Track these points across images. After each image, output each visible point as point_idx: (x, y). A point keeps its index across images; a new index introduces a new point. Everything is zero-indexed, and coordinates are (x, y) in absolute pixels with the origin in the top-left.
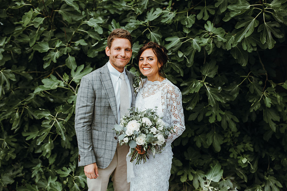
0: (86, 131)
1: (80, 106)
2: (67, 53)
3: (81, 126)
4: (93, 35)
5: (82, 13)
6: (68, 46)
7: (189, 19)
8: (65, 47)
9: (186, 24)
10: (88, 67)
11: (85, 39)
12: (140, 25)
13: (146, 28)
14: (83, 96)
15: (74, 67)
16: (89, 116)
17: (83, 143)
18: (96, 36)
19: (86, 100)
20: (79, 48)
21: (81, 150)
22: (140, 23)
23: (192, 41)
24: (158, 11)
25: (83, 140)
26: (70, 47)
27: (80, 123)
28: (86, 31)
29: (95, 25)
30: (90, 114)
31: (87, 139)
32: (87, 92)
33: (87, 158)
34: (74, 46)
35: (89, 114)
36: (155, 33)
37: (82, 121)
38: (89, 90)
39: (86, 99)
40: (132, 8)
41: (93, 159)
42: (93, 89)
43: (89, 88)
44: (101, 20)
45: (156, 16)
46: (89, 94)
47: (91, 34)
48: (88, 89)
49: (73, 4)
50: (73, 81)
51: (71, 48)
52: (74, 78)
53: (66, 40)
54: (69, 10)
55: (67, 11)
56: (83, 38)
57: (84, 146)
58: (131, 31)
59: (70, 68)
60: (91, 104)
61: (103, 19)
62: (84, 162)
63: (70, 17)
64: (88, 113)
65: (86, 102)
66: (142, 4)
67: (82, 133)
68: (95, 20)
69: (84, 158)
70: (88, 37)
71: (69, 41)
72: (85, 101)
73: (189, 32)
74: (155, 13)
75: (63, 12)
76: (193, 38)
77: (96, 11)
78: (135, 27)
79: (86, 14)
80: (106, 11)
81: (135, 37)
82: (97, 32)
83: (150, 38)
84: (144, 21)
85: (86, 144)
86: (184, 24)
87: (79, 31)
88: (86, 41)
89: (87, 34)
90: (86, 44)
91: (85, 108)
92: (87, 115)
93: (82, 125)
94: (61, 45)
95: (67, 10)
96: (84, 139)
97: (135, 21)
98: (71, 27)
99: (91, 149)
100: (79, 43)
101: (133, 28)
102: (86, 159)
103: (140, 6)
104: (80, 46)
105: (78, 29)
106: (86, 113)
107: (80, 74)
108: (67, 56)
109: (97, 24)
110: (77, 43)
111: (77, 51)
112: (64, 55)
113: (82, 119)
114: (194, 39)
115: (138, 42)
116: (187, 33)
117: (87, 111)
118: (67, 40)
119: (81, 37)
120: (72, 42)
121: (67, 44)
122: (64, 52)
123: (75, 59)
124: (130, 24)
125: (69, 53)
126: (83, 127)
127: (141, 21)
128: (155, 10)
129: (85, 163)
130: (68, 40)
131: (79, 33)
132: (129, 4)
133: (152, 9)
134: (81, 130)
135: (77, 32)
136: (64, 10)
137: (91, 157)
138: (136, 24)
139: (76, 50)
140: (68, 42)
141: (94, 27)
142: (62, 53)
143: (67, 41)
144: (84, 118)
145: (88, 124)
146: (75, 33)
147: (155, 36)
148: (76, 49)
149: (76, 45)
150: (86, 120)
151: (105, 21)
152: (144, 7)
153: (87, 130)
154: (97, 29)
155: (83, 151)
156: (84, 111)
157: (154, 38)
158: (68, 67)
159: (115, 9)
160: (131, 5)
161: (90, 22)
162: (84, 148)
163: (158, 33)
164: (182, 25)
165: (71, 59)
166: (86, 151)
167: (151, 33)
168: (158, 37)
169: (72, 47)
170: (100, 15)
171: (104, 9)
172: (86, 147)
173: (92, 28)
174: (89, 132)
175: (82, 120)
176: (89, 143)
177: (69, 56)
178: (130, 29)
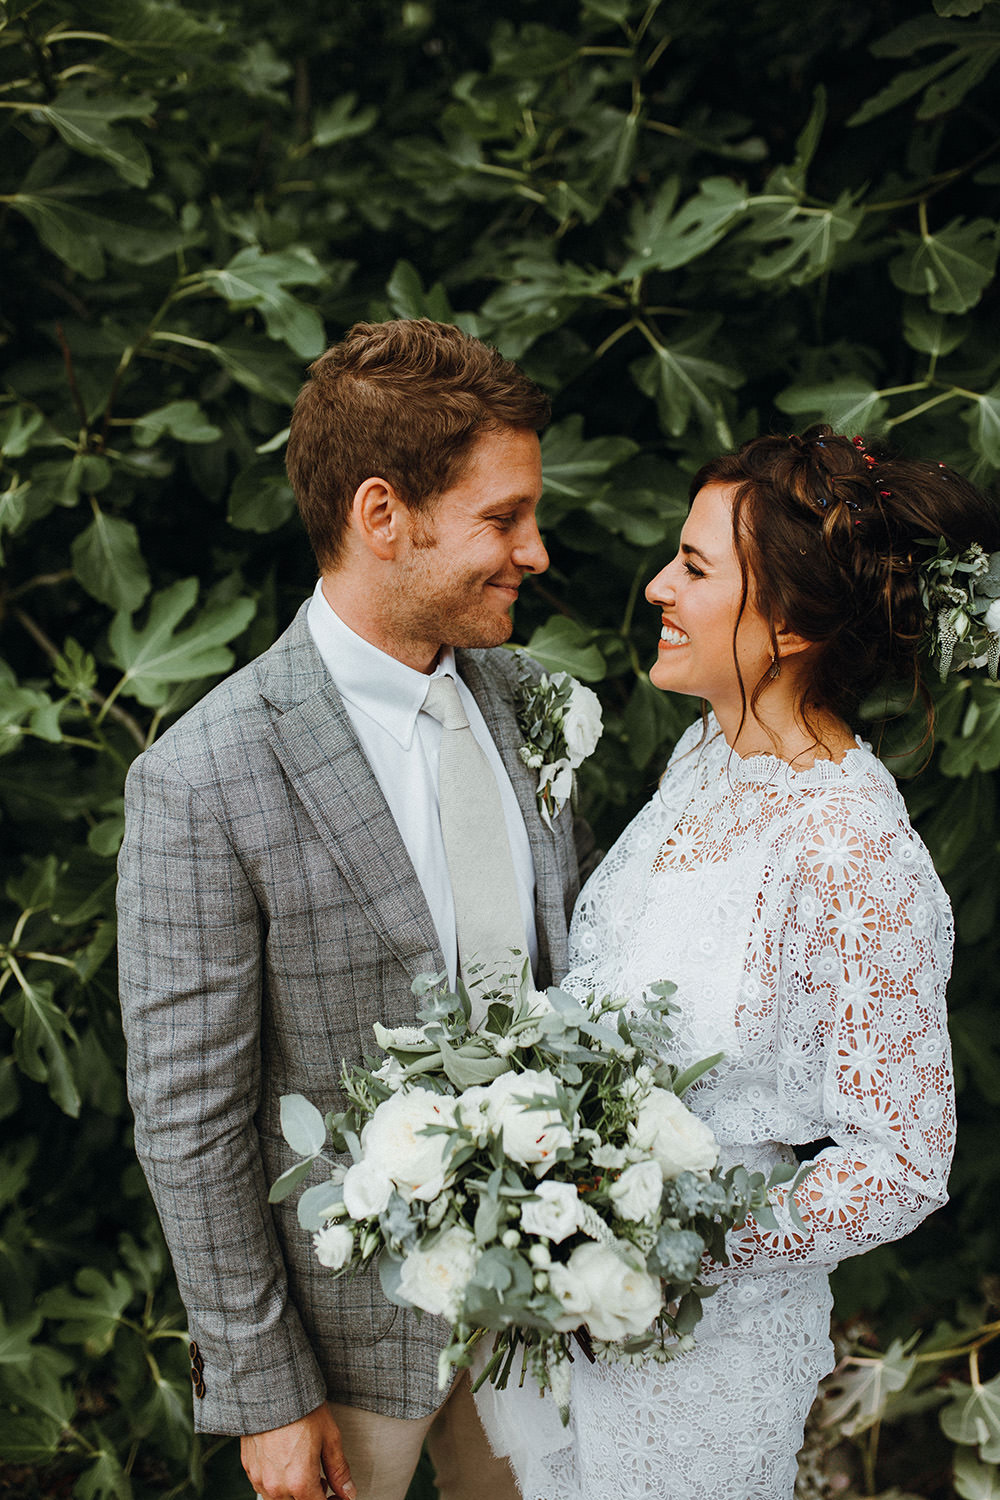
0: (228, 1180)
1: (152, 998)
2: (84, 498)
3: (179, 1152)
4: (253, 371)
5: (178, 215)
6: (92, 449)
7: (940, 253)
8: (69, 454)
9: (932, 286)
10: (225, 589)
11: (208, 396)
12: (587, 300)
13: (622, 316)
14: (161, 916)
15: (130, 592)
16: (237, 1057)
17: (215, 1269)
18: (276, 377)
19: (187, 946)
20: (164, 458)
21: (201, 1320)
22: (585, 284)
23: (973, 412)
24: (711, 199)
25: (212, 1249)
26: (102, 455)
27: (173, 1127)
28: (212, 340)
29: (272, 298)
30: (242, 1043)
31: (237, 1238)
32: (187, 883)
33: (255, 1380)
34: (132, 448)
35: (230, 1051)
36: (687, 353)
37: (189, 1109)
38: (206, 867)
39: (191, 936)
40: (523, 183)
41: (297, 1384)
42: (236, 854)
43: (201, 850)
44: (307, 266)
45: (699, 235)
46: (208, 899)
47: (246, 365)
48: (195, 857)
49: (112, 147)
50: (127, 692)
51: (111, 461)
52: (131, 674)
53: (75, 407)
54: (84, 192)
55: (72, 200)
56: (190, 392)
57: (220, 1295)
58: (522, 341)
59: (104, 599)
60: (231, 972)
61: (323, 258)
62: (235, 1408)
63: (93, 240)
64: (222, 1041)
65: (190, 960)
66: (595, 153)
67: (196, 1198)
68: (272, 263)
69: (235, 1382)
70: (220, 386)
71: (100, 409)
72: (185, 955)
73: (950, 347)
74: (691, 212)
75: (41, 208)
76: (981, 391)
77: (272, 209)
78: (553, 313)
79: (206, 222)
80: (337, 212)
81: (553, 383)
82: (282, 346)
83: (660, 390)
84: (614, 272)
85: (233, 1274)
86: (911, 288)
87: (167, 345)
88: (213, 413)
89: (211, 366)
90: (208, 433)
91: (195, 1005)
92: (213, 1061)
93: (185, 1142)
94: (37, 442)
95: (69, 190)
96: (218, 1243)
97: (550, 270)
98: (106, 320)
99: (276, 1308)
100: (160, 429)
101: (542, 318)
102: (250, 1389)
103: (585, 167)
104: (167, 445)
105: (158, 330)
106: (203, 1048)
107: (169, 646)
108: (80, 518)
109: (284, 287)
110: (151, 425)
111: (152, 480)
112: (59, 509)
113: (186, 1091)
114: (983, 400)
115: (576, 421)
116: (935, 352)
117: (215, 1031)
118: (80, 402)
119: (177, 388)
120: (115, 416)
121: (83, 435)
122: (60, 487)
123: (134, 540)
124: (517, 294)
125: (99, 495)
126: (199, 1153)
127: (589, 273)
128: (688, 193)
129: (244, 1419)
130: (88, 408)
131: (160, 363)
132: (505, 155)
133: (671, 189)
134: (184, 1176)
135: (145, 352)
136: (53, 191)
137: (286, 1374)
138: (562, 291)
139: (143, 474)
140: (90, 419)
141: (261, 307)
142: (49, 495)
143: (83, 415)
144: (201, 1083)
145: (233, 1119)
146: (137, 359)
147: (690, 372)
148: (140, 469)
149: (146, 440)
150: (214, 1099)
151: (334, 276)
152: (607, 172)
153: (235, 1169)
154: (281, 323)
155: (218, 1332)
156: (188, 1036)
157: (686, 390)
158: (93, 592)
159: (407, 189)
160: (516, 165)
161: (240, 277)
162: (223, 1309)
163: (710, 353)
164: (901, 295)
165: (109, 536)
166: (241, 1331)
167: (663, 353)
168: (711, 380)
169: (115, 454)
170: (304, 236)
171: (322, 199)
172: (242, 1298)
173: (250, 321)
174: (246, 1179)
175: (183, 1100)
176: (256, 1265)
177: (99, 517)
178: (519, 330)
